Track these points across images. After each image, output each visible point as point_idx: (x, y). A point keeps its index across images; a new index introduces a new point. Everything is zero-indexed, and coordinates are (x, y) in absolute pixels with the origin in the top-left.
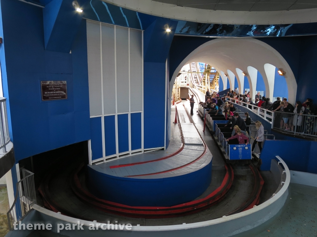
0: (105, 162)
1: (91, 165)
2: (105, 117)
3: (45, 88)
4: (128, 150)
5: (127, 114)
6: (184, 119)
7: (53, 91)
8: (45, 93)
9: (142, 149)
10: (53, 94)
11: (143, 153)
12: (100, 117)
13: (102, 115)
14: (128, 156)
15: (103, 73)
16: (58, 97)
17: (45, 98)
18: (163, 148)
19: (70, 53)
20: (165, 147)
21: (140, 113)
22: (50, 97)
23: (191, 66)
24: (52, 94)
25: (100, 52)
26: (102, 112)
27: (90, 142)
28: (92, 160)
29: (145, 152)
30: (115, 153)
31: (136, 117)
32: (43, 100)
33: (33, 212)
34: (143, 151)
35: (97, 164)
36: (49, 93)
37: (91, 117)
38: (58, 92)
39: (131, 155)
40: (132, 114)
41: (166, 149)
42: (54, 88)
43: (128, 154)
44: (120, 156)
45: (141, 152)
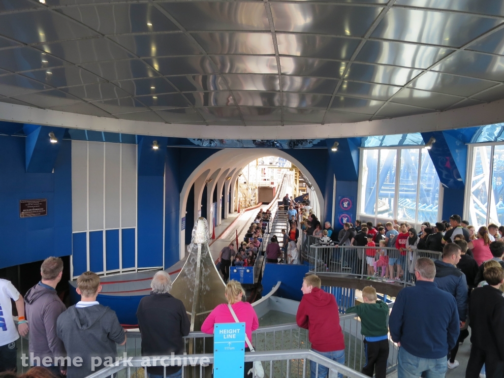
1: (72, 280)
2: (90, 232)
3: (24, 206)
4: (118, 268)
5: (118, 230)
7: (31, 208)
8: (24, 210)
9: (136, 268)
10: (32, 211)
11: (136, 272)
12: (86, 233)
13: (87, 230)
16: (37, 214)
18: (160, 267)
19: (53, 172)
20: (163, 267)
21: (134, 229)
22: (28, 214)
24: (30, 211)
26: (86, 227)
27: (71, 257)
28: (74, 276)
29: (139, 271)
30: (102, 270)
31: (128, 233)
32: (21, 217)
34: (137, 270)
36: (27, 210)
37: (73, 232)
38: (37, 209)
39: (121, 273)
40: (123, 230)
41: (164, 269)
42: (33, 205)
43: (119, 272)
44: (107, 274)
45: (135, 270)
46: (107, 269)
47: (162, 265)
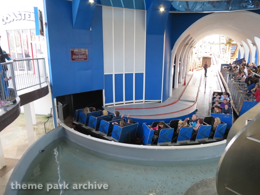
0: (115, 106)
1: (104, 106)
2: (115, 74)
3: (73, 53)
4: (132, 100)
5: (133, 74)
6: (195, 83)
7: (78, 55)
8: (73, 56)
9: (144, 100)
10: (79, 57)
11: (144, 103)
12: (112, 75)
13: (113, 73)
14: (132, 104)
15: (114, 44)
16: (82, 59)
17: (73, 59)
18: (160, 101)
19: (91, 30)
21: (143, 74)
22: (76, 59)
23: (221, 39)
24: (77, 57)
25: (112, 28)
26: (113, 71)
27: (104, 91)
28: (106, 103)
29: (145, 103)
30: (122, 101)
31: (139, 76)
32: (72, 61)
33: (61, 128)
34: (144, 102)
35: (108, 107)
36: (75, 56)
37: (105, 74)
38: (81, 56)
39: (134, 103)
40: (136, 74)
41: (162, 102)
42: (79, 53)
43: (133, 102)
44: (126, 103)
45: (142, 102)
46: (126, 100)
47: (161, 99)
